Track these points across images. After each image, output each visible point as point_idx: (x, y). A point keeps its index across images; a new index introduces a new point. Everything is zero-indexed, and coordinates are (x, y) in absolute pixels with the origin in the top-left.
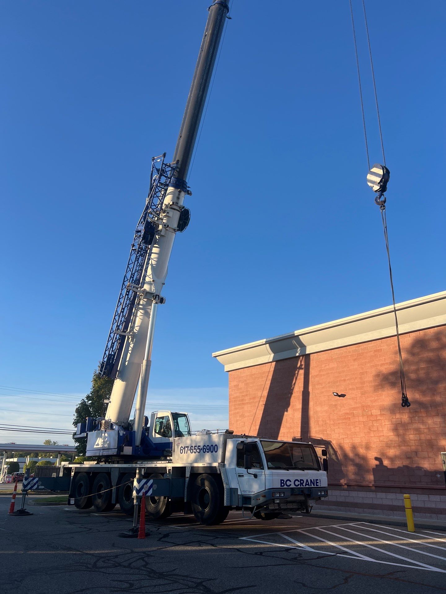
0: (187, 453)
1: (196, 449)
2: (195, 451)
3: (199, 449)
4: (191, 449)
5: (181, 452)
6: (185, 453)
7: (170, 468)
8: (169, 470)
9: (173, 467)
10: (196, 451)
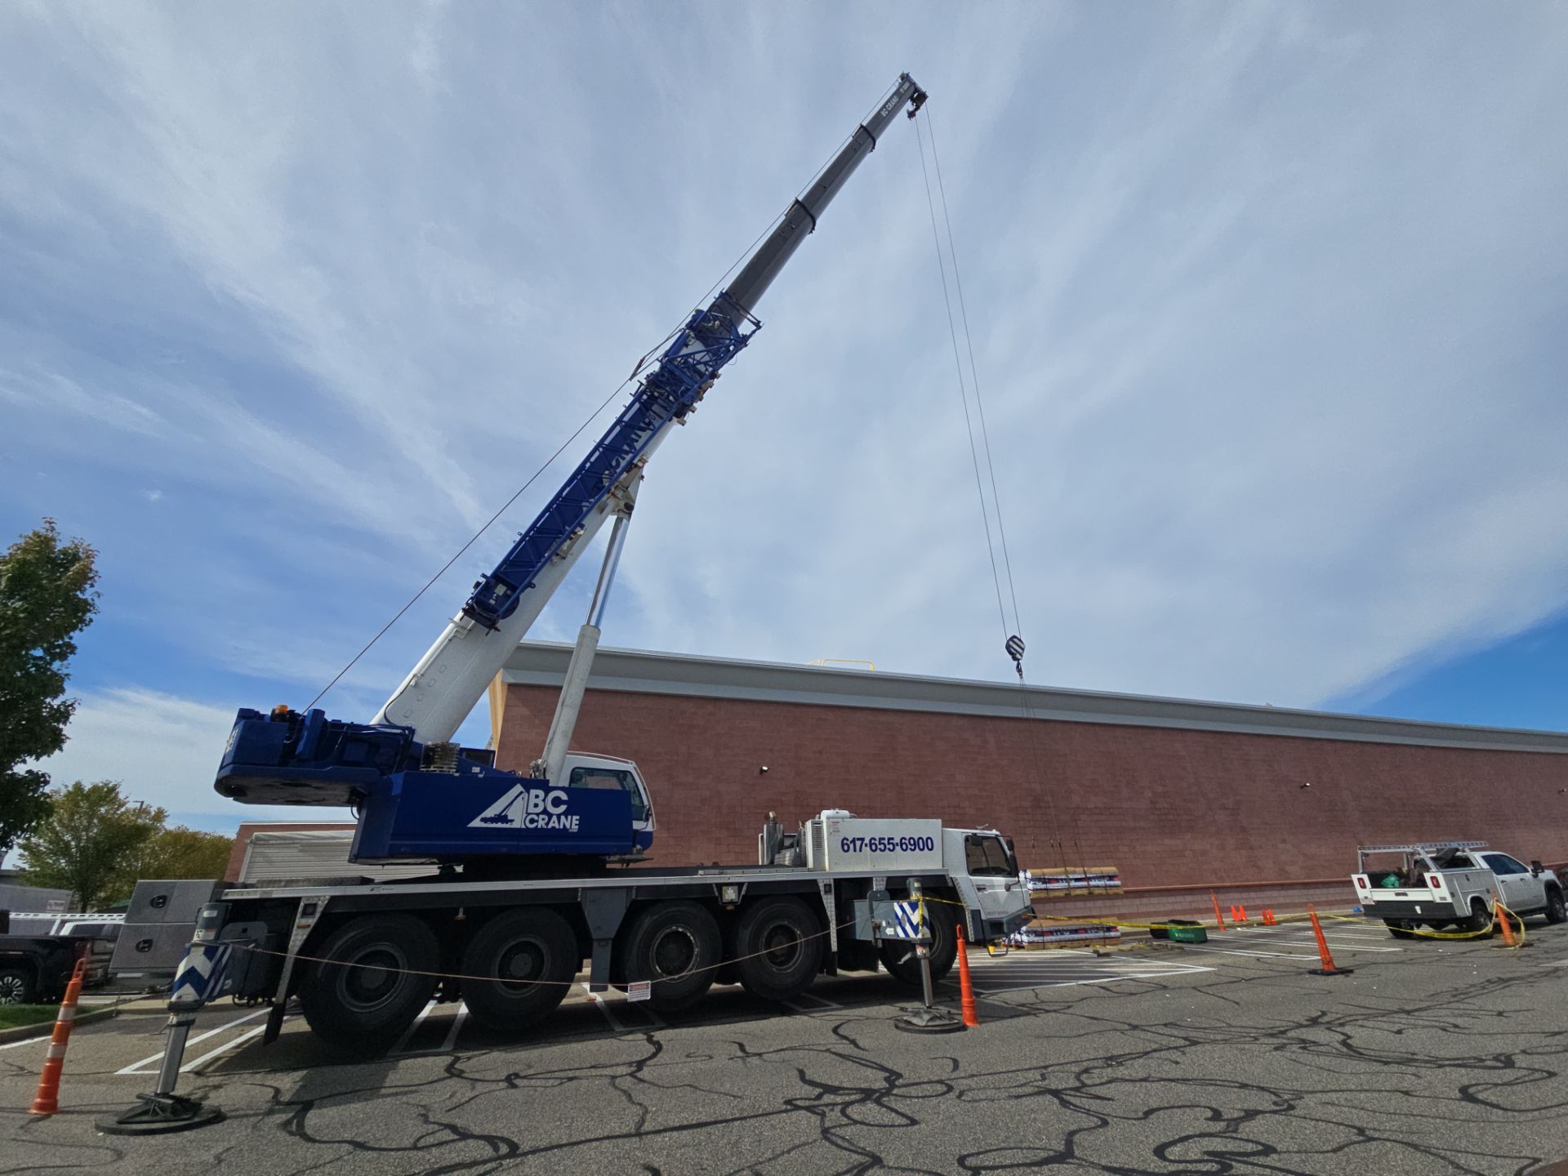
0: (861, 850)
1: (884, 844)
2: (882, 847)
3: (892, 843)
4: (871, 844)
5: (846, 848)
6: (855, 850)
7: (827, 882)
8: (825, 885)
9: (835, 880)
10: (885, 846)
